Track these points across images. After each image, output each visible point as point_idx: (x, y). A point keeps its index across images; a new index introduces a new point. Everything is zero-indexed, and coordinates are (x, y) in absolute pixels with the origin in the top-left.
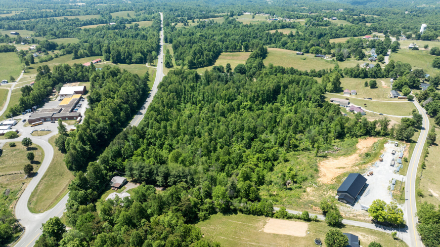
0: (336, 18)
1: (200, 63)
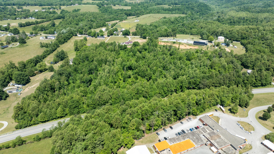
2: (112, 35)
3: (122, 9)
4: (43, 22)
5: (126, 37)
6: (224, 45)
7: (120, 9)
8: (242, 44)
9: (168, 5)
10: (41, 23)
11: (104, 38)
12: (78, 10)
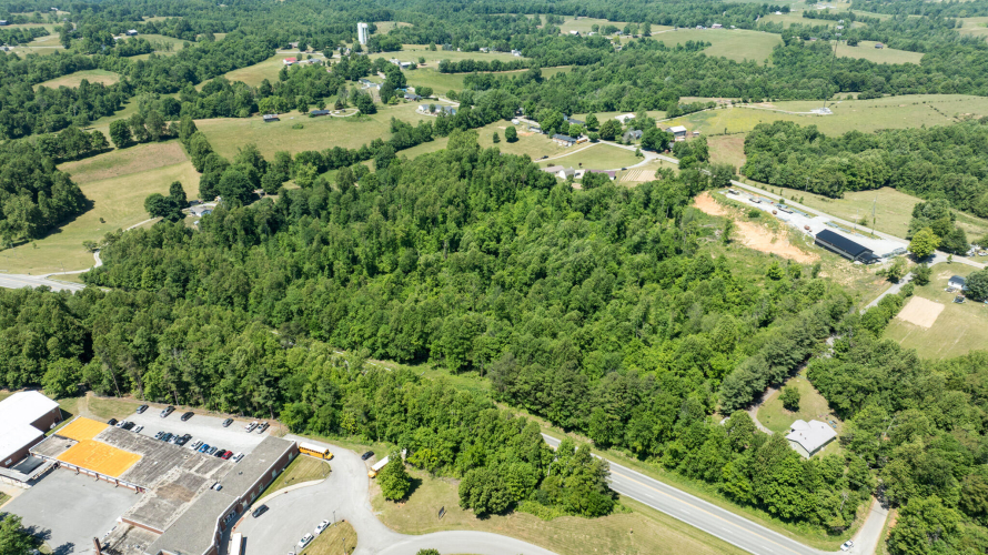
0: (134, 31)
1: (59, 209)
2: (611, 138)
4: (516, 68)
5: (640, 155)
6: (959, 287)
10: (510, 69)
12: (701, 45)
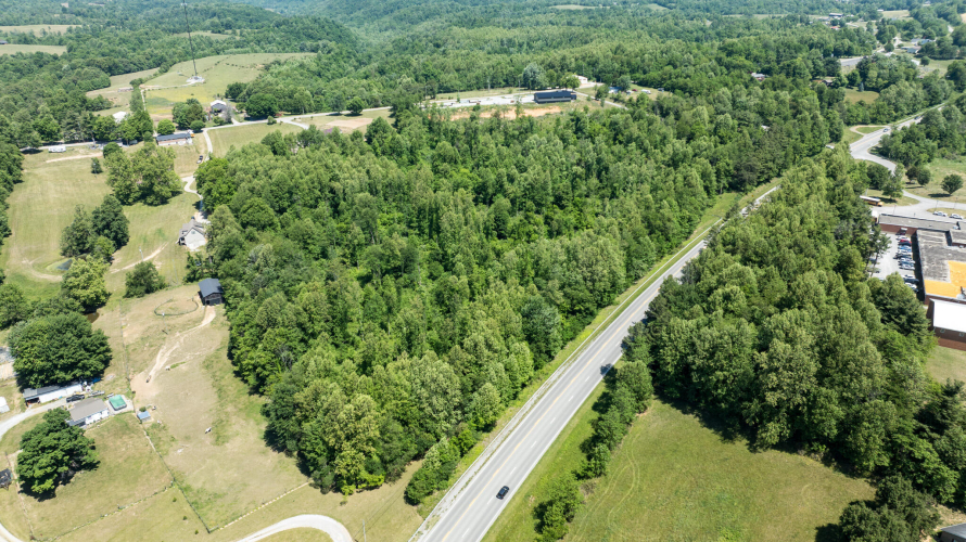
3: (40, 55)
5: (275, 122)
7: (32, 56)
8: (643, 84)
9: (213, 32)
11: (190, 141)
